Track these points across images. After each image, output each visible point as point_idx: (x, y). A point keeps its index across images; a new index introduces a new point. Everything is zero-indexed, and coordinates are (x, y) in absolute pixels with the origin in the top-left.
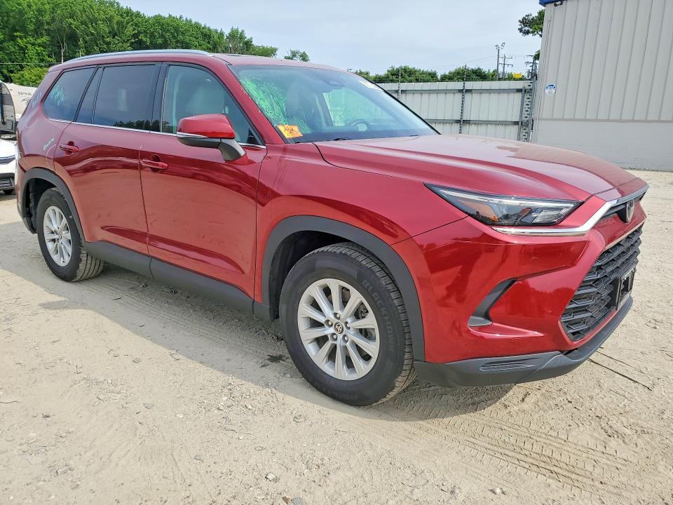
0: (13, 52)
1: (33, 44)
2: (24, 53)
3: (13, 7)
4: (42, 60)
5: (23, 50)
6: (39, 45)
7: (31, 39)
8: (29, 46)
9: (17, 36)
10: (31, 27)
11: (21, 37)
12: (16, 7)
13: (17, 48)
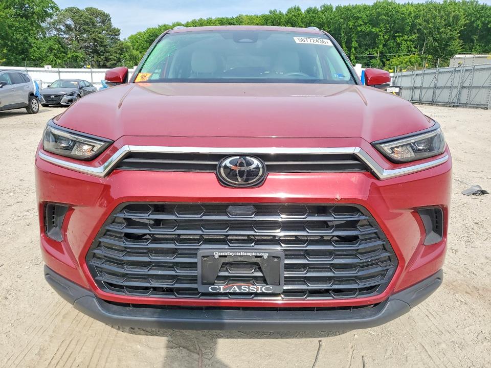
0: (392, 47)
1: (406, 41)
2: (399, 47)
3: (399, 16)
4: (409, 51)
5: (399, 45)
6: (410, 41)
7: (406, 37)
8: (403, 42)
9: (397, 36)
10: (408, 28)
11: (399, 37)
12: (401, 16)
13: (395, 44)
